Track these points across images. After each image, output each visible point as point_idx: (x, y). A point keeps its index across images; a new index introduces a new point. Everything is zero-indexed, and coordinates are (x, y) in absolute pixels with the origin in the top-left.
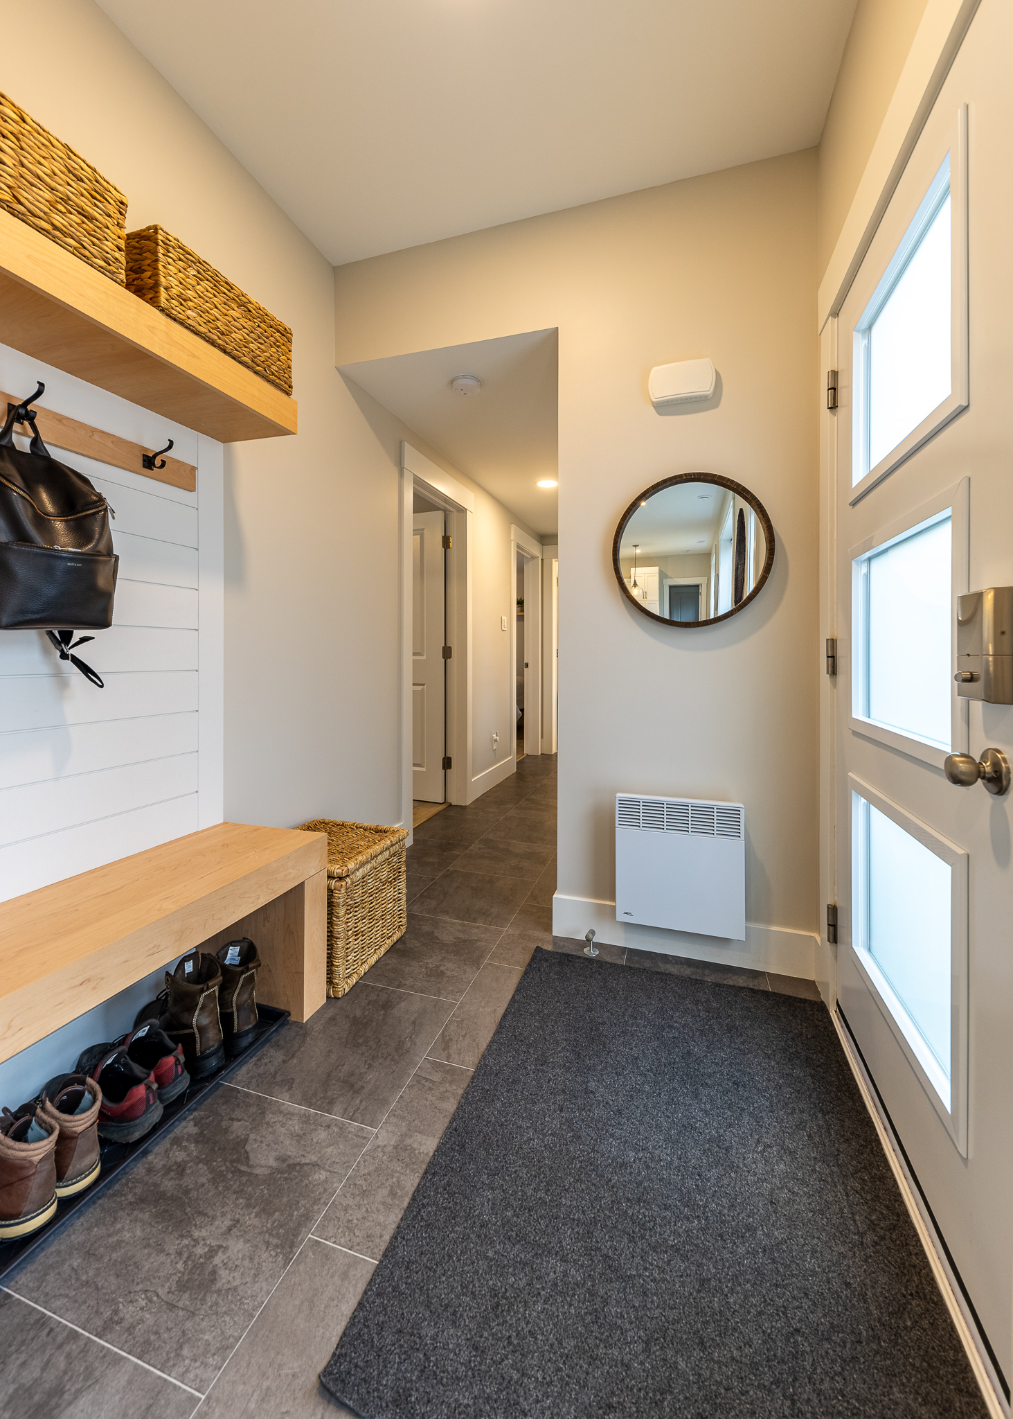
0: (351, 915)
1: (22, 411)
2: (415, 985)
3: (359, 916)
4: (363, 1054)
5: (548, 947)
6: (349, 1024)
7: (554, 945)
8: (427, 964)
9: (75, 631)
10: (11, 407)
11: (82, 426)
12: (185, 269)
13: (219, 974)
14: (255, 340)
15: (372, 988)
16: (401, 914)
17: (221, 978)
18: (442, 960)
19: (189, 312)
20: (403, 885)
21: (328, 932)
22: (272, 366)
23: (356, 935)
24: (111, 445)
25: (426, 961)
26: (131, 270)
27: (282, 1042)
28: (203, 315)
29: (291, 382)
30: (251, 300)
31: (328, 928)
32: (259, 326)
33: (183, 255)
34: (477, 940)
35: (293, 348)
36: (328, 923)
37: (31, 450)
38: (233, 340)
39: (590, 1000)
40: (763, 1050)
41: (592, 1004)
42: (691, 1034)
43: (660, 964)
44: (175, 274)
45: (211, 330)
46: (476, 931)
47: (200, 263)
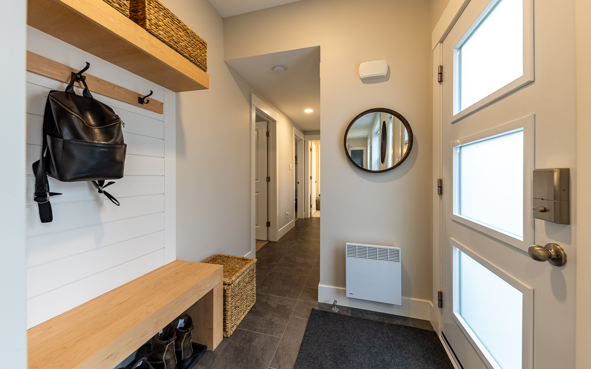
0: (234, 300)
1: (79, 76)
2: (261, 329)
3: (237, 300)
4: (241, 367)
5: (317, 308)
6: (233, 351)
7: (319, 307)
8: (266, 318)
9: (105, 180)
10: (73, 74)
11: (109, 83)
12: (158, 12)
13: (175, 334)
14: (191, 46)
15: (243, 331)
16: (254, 295)
17: (176, 337)
18: (272, 316)
19: (160, 32)
20: (255, 283)
21: (223, 308)
22: (198, 58)
23: (235, 308)
24: (123, 93)
25: (265, 317)
26: (132, 11)
27: (204, 362)
28: (166, 33)
29: (207, 66)
30: (189, 28)
31: (223, 306)
32: (192, 40)
33: (157, 5)
34: (286, 306)
35: (207, 51)
36: (223, 304)
37: (83, 95)
38: (180, 46)
39: (338, 334)
40: (414, 357)
41: (339, 336)
42: (383, 350)
43: (365, 315)
44: (153, 14)
45: (170, 41)
46: (286, 301)
47: (165, 9)
